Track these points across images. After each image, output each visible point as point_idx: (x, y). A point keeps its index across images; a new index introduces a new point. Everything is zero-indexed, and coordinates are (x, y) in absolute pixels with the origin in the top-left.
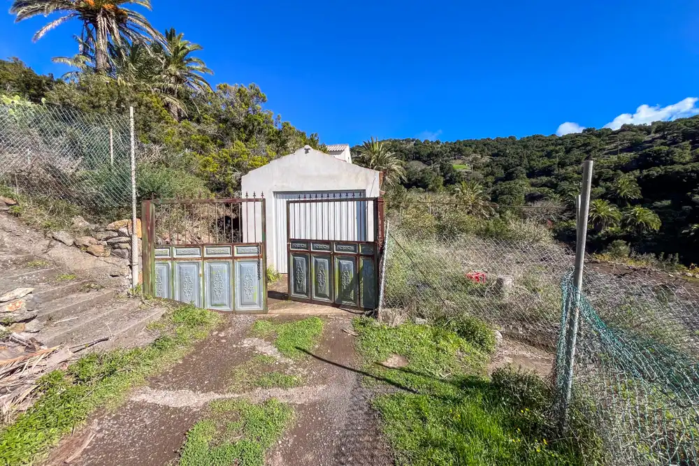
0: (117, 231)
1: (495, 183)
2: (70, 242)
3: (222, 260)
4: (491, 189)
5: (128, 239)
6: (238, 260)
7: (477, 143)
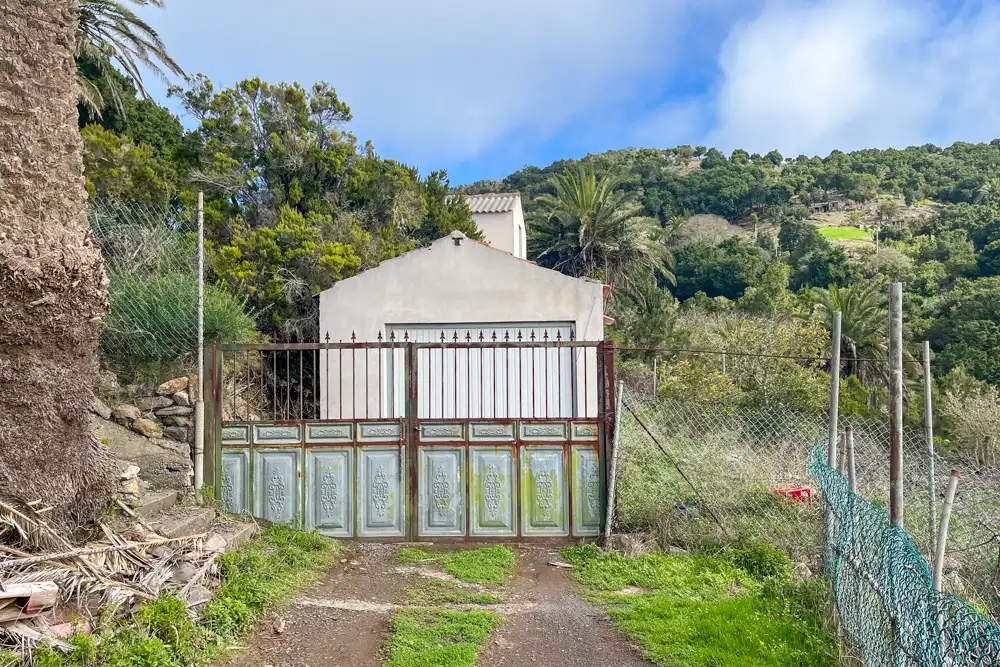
0: (171, 396)
1: (946, 284)
2: (107, 412)
3: (336, 449)
4: (936, 300)
5: (188, 410)
6: (364, 448)
7: (890, 158)
